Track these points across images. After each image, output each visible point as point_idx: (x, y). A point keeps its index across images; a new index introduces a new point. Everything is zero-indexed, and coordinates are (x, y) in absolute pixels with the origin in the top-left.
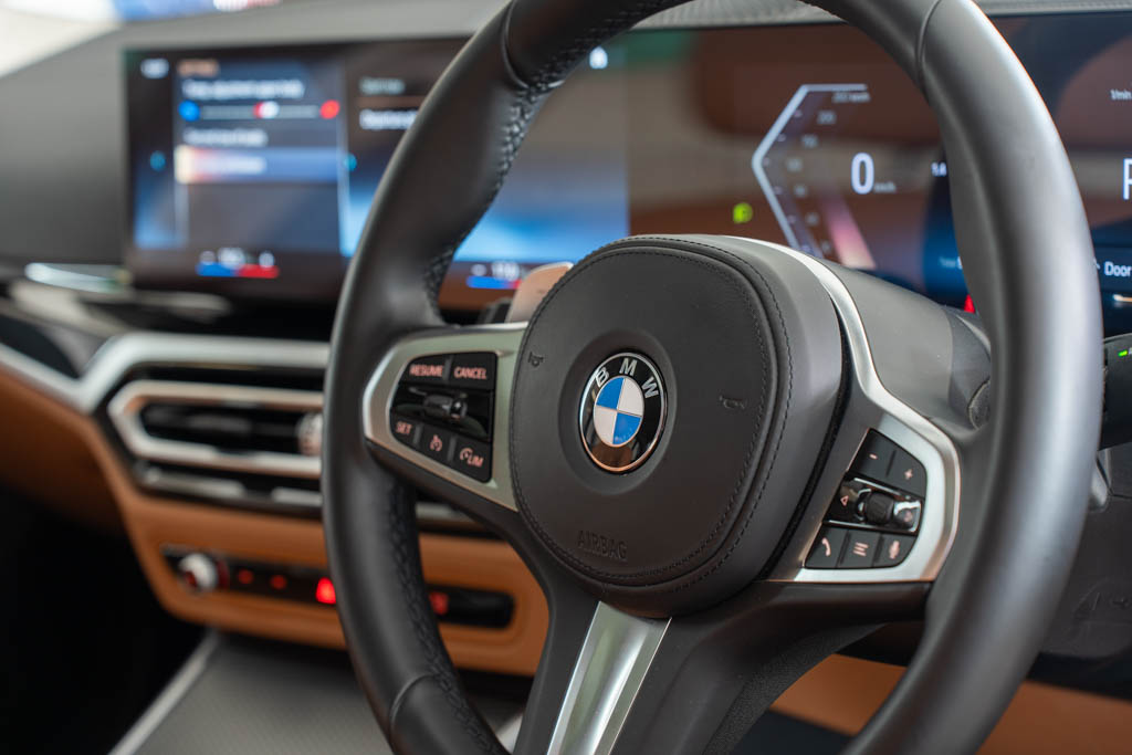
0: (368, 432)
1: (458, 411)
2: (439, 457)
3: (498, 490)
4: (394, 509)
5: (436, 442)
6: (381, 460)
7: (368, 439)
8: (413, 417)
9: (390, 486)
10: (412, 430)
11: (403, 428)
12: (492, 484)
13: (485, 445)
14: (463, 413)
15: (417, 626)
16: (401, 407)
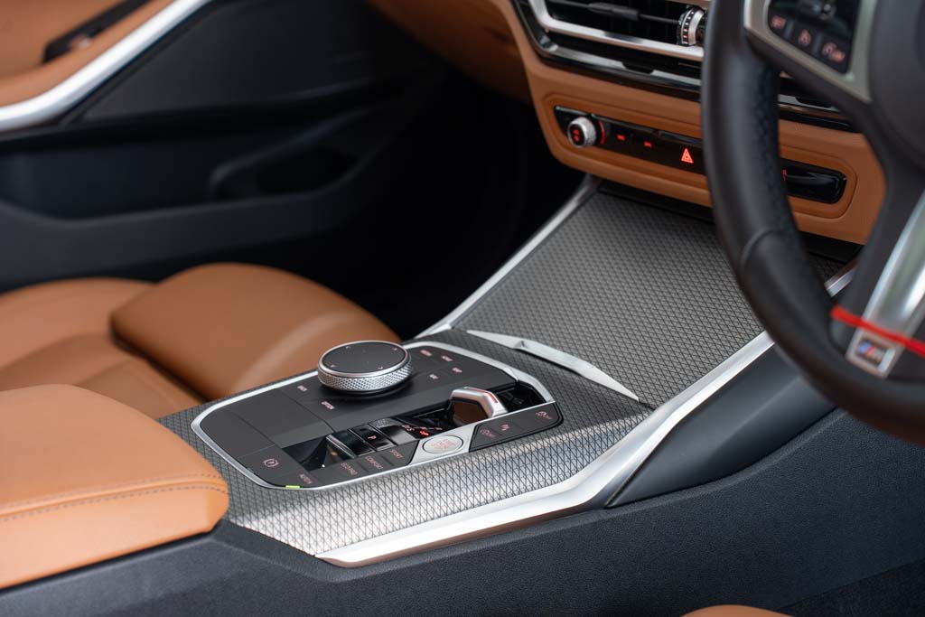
0: (747, 22)
1: (826, 13)
2: (806, 50)
3: (854, 82)
4: (762, 90)
5: (805, 37)
6: (756, 48)
7: (745, 29)
8: (788, 14)
9: (760, 70)
10: (786, 26)
11: (778, 22)
12: (850, 77)
13: (846, 43)
14: (832, 14)
15: (770, 188)
16: (778, 5)
